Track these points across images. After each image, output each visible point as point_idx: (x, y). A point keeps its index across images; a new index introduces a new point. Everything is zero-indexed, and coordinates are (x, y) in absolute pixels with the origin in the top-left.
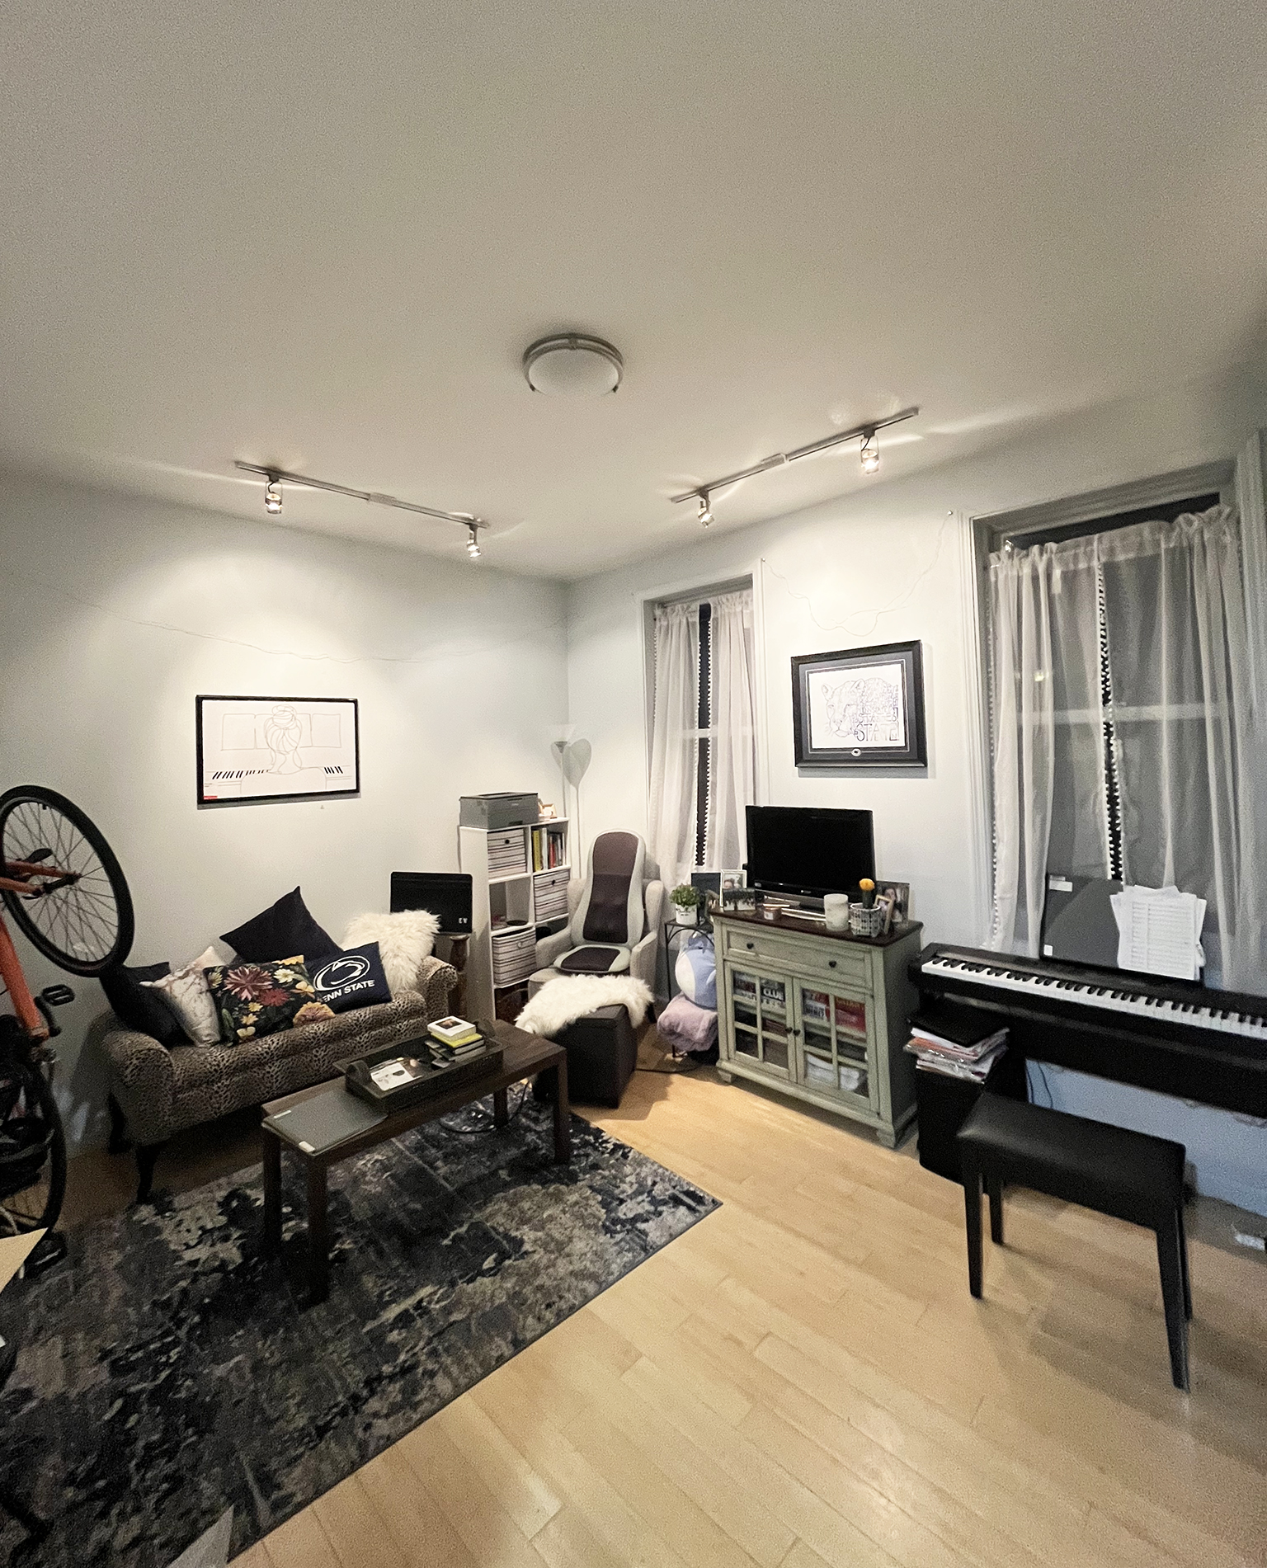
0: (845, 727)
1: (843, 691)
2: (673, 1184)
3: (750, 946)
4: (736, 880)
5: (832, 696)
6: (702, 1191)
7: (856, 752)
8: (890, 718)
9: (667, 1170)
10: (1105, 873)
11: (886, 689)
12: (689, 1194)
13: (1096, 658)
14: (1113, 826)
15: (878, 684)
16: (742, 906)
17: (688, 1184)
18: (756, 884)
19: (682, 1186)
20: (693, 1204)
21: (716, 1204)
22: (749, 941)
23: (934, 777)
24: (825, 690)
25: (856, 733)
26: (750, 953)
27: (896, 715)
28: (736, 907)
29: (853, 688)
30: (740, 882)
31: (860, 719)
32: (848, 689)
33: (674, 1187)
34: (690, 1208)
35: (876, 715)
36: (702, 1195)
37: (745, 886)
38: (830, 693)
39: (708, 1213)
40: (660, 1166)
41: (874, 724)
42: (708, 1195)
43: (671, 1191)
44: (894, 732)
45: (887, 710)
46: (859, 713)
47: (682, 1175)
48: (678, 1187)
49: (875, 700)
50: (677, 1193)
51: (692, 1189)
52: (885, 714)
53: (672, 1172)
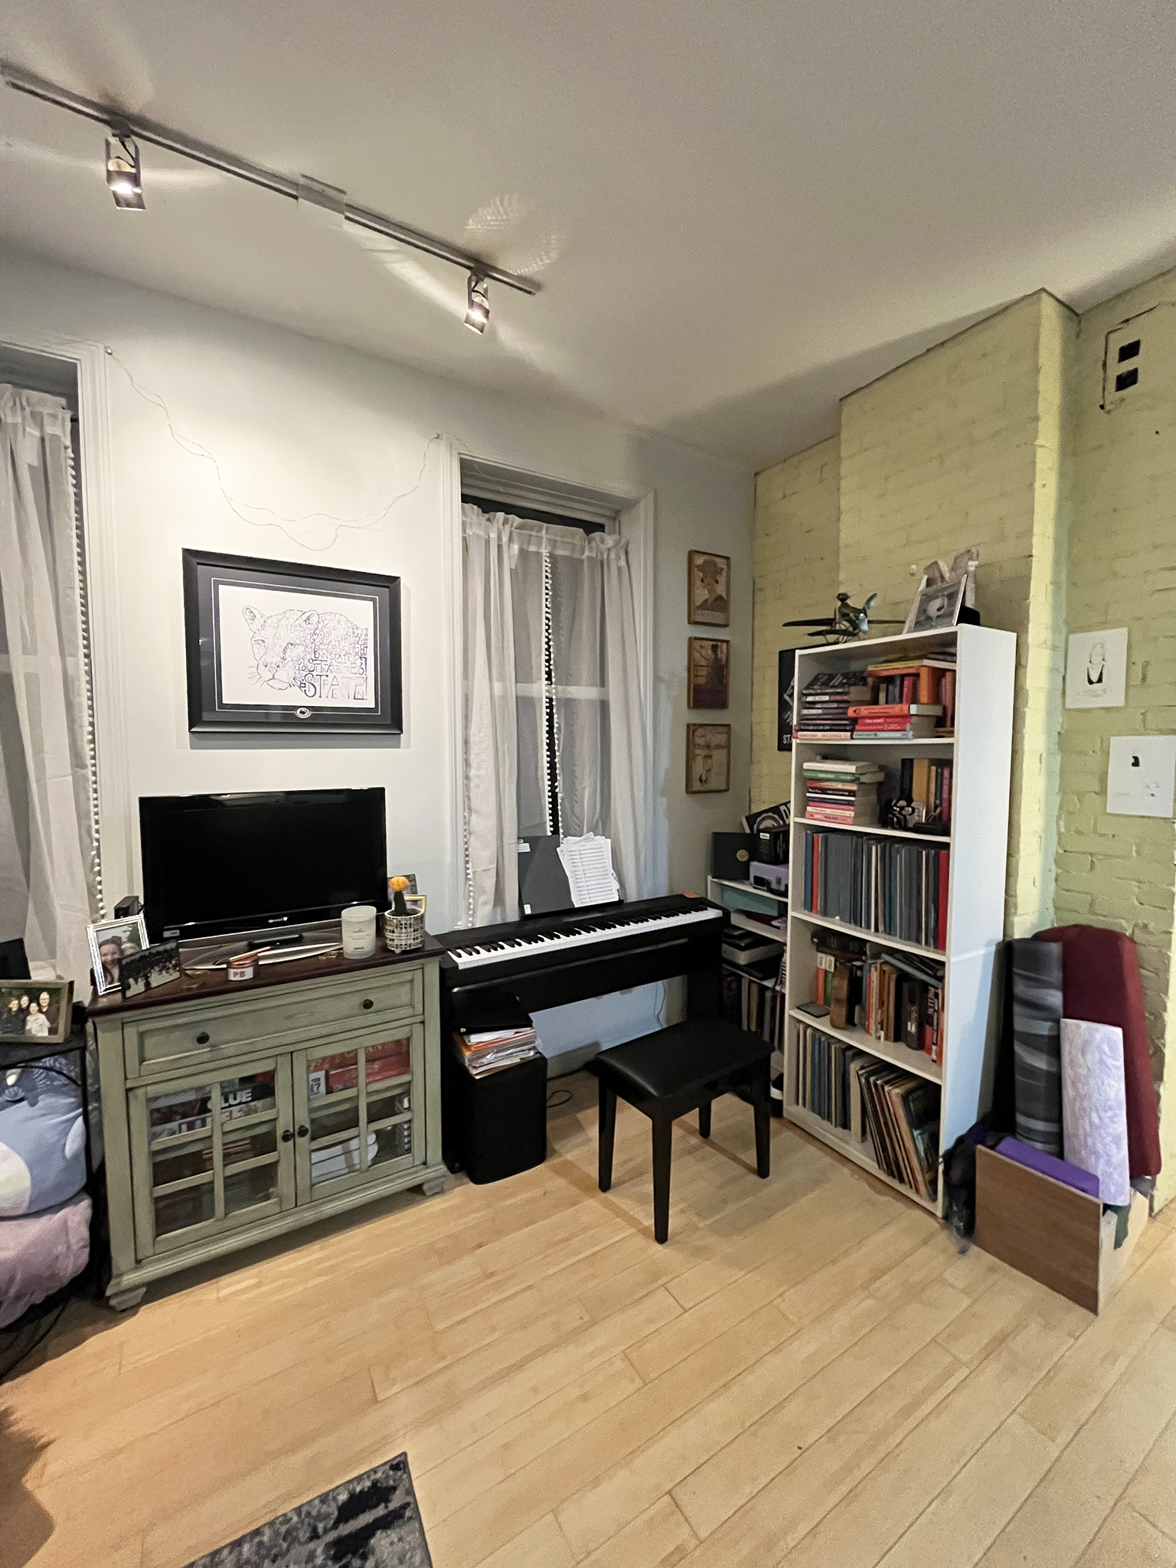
0: (285, 674)
1: (283, 622)
2: (303, 1534)
3: (203, 1039)
4: (124, 936)
5: (263, 626)
6: (359, 1478)
7: (301, 712)
8: (354, 670)
9: (257, 1532)
10: (546, 831)
11: (351, 631)
12: (348, 1511)
13: (540, 639)
14: (553, 788)
15: (339, 622)
16: (157, 979)
17: (324, 1499)
18: (167, 934)
19: (320, 1517)
20: (380, 1511)
21: (399, 1465)
22: (198, 1032)
23: (409, 747)
24: (248, 616)
25: (302, 686)
26: (205, 1049)
27: (363, 666)
28: (147, 984)
29: (300, 621)
30: (135, 938)
31: (310, 666)
32: (292, 621)
33: (315, 1536)
34: (385, 1523)
35: (335, 663)
36: (368, 1484)
37: (145, 944)
38: (259, 621)
39: (410, 1491)
40: (238, 1544)
41: (331, 676)
42: (375, 1471)
43: (319, 1548)
44: (363, 688)
45: (351, 659)
46: (308, 657)
47: (296, 1504)
48: (321, 1526)
49: (333, 643)
50: (332, 1536)
51: (343, 1497)
52: (348, 664)
53: (271, 1524)
